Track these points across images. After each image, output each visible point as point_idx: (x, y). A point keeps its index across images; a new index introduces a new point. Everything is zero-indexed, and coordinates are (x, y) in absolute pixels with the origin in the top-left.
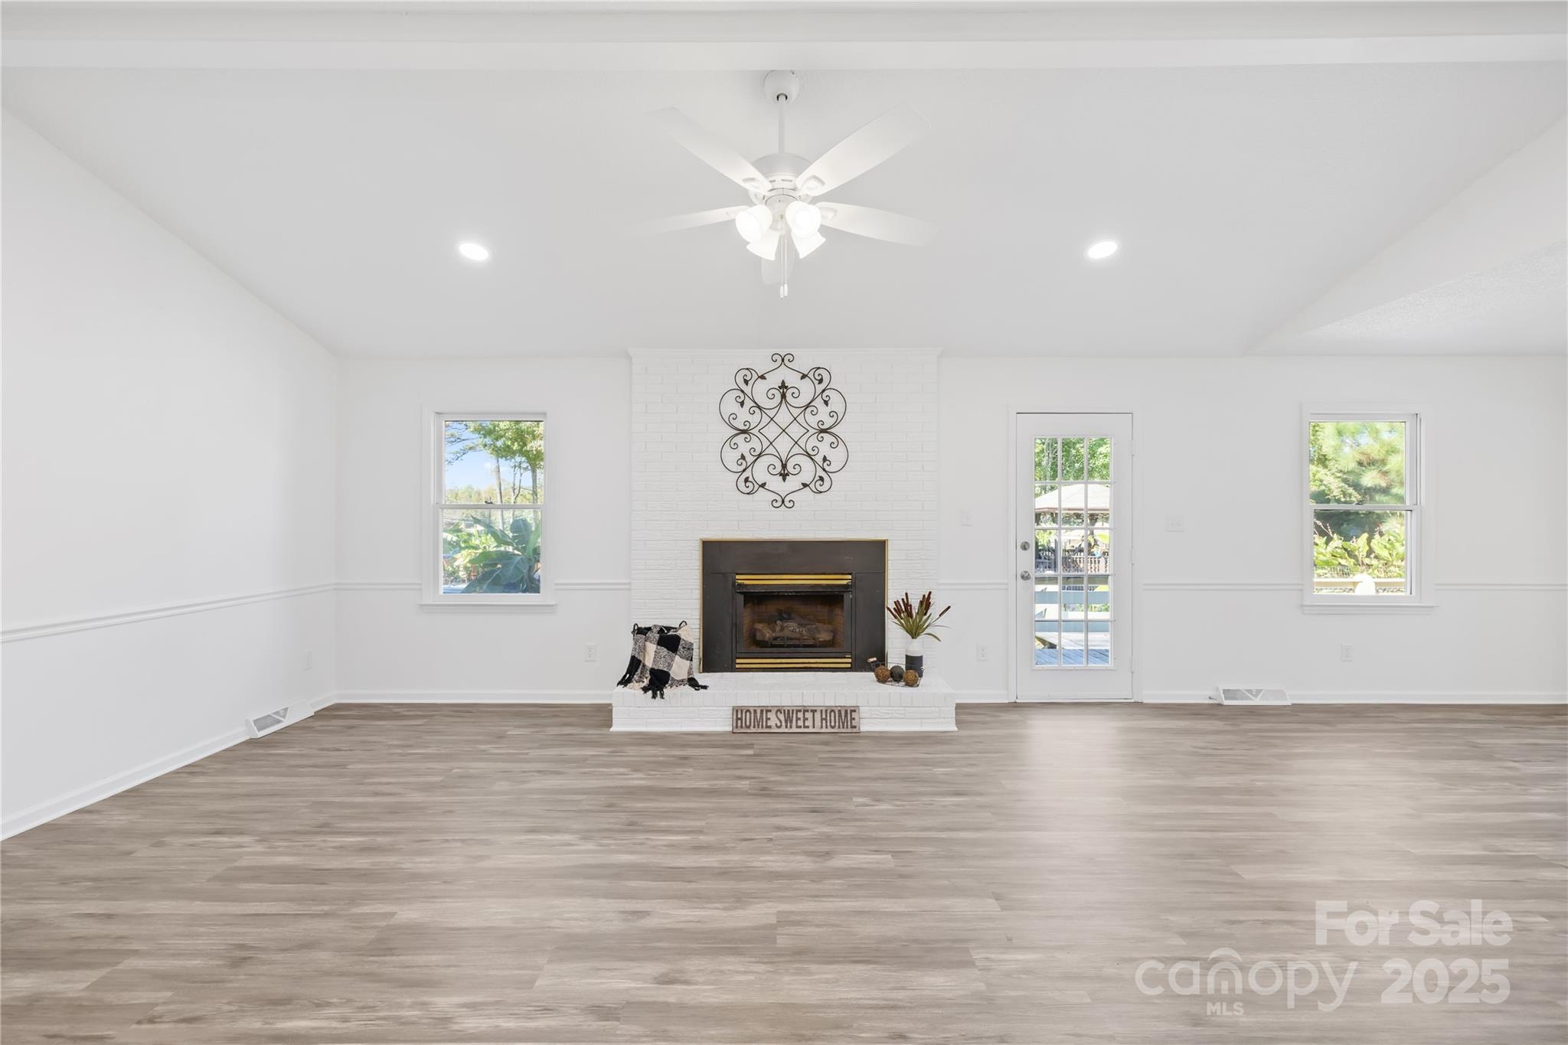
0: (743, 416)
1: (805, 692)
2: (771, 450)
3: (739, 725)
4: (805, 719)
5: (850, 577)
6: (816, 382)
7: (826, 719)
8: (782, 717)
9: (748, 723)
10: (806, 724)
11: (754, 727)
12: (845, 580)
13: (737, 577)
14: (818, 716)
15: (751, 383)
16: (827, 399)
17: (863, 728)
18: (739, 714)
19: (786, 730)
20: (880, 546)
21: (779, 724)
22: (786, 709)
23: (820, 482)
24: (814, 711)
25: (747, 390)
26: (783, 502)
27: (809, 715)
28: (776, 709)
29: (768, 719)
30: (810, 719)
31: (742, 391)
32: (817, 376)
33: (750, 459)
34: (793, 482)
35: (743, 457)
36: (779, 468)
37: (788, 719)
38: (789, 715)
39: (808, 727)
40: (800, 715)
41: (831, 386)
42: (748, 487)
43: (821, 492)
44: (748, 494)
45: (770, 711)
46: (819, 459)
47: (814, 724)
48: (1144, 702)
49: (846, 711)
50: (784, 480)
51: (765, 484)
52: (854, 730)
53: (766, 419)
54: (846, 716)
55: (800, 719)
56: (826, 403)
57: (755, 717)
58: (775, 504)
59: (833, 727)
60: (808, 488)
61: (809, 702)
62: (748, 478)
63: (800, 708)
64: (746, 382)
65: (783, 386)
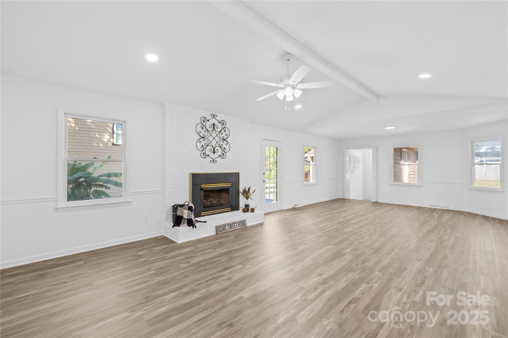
0: (203, 133)
1: (234, 218)
2: (210, 144)
3: (219, 231)
4: (235, 226)
5: (231, 183)
6: (222, 125)
7: (239, 225)
8: (229, 226)
9: (221, 230)
10: (235, 227)
11: (223, 231)
12: (229, 185)
13: (202, 185)
14: (237, 224)
15: (205, 122)
16: (225, 130)
17: (248, 225)
18: (218, 228)
19: (231, 230)
20: (238, 174)
21: (229, 229)
22: (230, 224)
23: (223, 155)
24: (236, 223)
25: (204, 124)
26: (214, 161)
27: (235, 224)
28: (227, 224)
29: (226, 228)
30: (236, 225)
31: (203, 124)
32: (222, 123)
33: (205, 147)
34: (216, 155)
35: (203, 146)
36: (213, 150)
37: (231, 227)
38: (231, 225)
39: (236, 228)
40: (233, 225)
41: (226, 126)
42: (204, 156)
43: (224, 158)
44: (204, 158)
45: (226, 225)
46: (223, 148)
47: (237, 227)
48: (284, 209)
49: (243, 221)
50: (214, 154)
51: (209, 155)
52: (246, 226)
53: (209, 134)
54: (243, 222)
55: (233, 226)
56: (225, 131)
57: (222, 228)
58: (211, 162)
59: (241, 227)
60: (220, 157)
61: (235, 220)
62: (204, 153)
63: (233, 223)
64: (204, 121)
65: (214, 124)
